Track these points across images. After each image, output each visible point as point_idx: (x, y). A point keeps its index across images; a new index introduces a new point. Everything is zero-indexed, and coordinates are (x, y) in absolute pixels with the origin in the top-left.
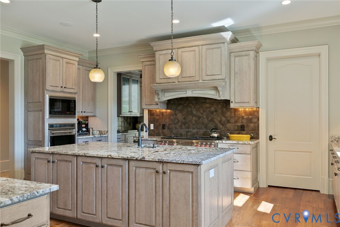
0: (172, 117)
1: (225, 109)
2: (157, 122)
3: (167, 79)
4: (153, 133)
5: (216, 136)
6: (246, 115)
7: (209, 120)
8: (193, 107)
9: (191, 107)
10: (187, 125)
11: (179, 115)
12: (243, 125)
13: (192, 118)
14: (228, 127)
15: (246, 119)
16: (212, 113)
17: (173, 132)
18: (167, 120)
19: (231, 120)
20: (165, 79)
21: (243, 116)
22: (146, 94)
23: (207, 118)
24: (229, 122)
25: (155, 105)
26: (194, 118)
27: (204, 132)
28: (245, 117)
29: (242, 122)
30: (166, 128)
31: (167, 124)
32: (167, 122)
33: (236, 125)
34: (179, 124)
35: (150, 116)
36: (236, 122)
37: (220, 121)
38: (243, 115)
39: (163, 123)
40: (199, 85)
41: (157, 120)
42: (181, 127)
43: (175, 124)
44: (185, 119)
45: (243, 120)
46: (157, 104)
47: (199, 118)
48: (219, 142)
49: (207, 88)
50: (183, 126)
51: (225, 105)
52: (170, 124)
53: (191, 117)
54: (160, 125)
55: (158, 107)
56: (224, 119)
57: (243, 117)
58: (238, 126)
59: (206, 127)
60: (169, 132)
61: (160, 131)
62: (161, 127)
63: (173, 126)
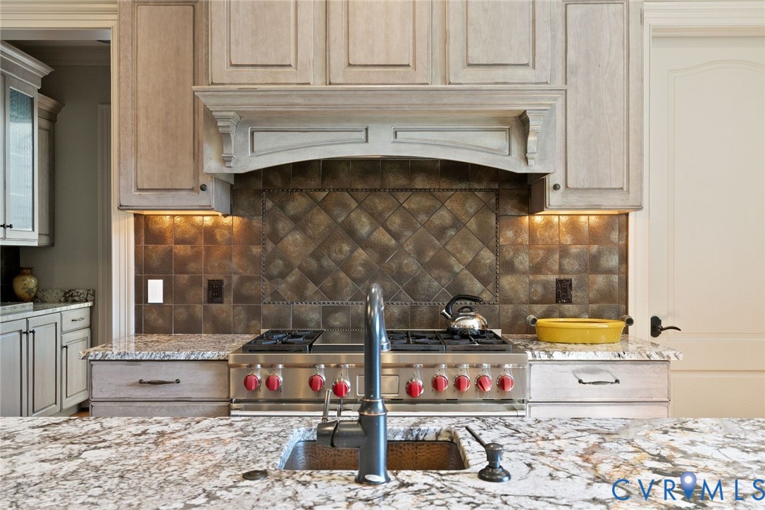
0: (256, 250)
1: (494, 218)
2: (182, 271)
3: (269, 70)
4: (160, 321)
5: (477, 328)
6: (577, 242)
7: (427, 260)
8: (354, 205)
9: (344, 206)
10: (328, 283)
11: (290, 238)
12: (567, 281)
13: (352, 251)
14: (507, 287)
15: (578, 256)
16: (441, 232)
17: (265, 311)
18: (235, 260)
19: (517, 262)
20: (260, 69)
21: (566, 246)
22: (142, 139)
23: (420, 253)
24: (509, 267)
25: (192, 190)
26: (361, 255)
27: (404, 313)
28: (575, 250)
29: (561, 271)
30: (229, 299)
31: (235, 278)
32: (234, 269)
33: (537, 282)
34: (291, 279)
35: (143, 244)
36: (537, 269)
37: (473, 267)
38: (567, 239)
39: (211, 277)
40: (445, 101)
41: (182, 265)
42: (299, 290)
43: (271, 278)
44: (316, 256)
45: (565, 262)
46: (203, 188)
47: (384, 252)
48: (534, 356)
49: (465, 121)
50: (311, 288)
51: (494, 201)
52: (244, 280)
53: (346, 248)
54: (195, 282)
55: (204, 203)
56: (488, 257)
57: (564, 252)
58: (545, 285)
59: (412, 291)
60: (242, 316)
61: (199, 310)
62: (202, 293)
63: (266, 287)
